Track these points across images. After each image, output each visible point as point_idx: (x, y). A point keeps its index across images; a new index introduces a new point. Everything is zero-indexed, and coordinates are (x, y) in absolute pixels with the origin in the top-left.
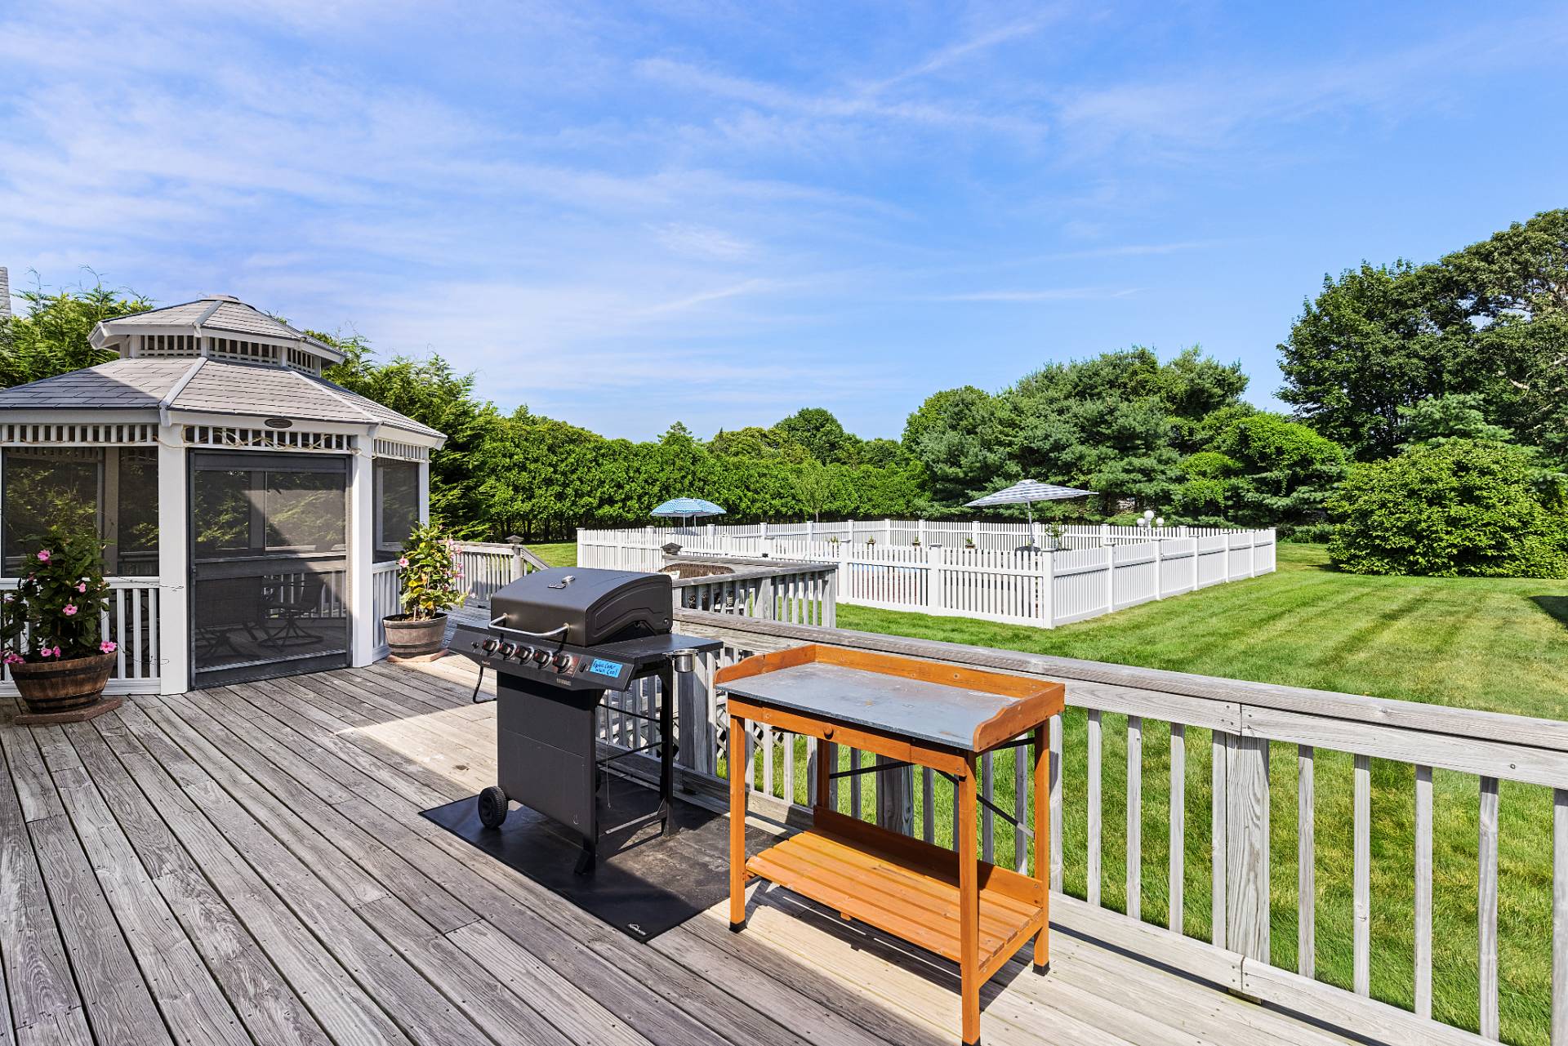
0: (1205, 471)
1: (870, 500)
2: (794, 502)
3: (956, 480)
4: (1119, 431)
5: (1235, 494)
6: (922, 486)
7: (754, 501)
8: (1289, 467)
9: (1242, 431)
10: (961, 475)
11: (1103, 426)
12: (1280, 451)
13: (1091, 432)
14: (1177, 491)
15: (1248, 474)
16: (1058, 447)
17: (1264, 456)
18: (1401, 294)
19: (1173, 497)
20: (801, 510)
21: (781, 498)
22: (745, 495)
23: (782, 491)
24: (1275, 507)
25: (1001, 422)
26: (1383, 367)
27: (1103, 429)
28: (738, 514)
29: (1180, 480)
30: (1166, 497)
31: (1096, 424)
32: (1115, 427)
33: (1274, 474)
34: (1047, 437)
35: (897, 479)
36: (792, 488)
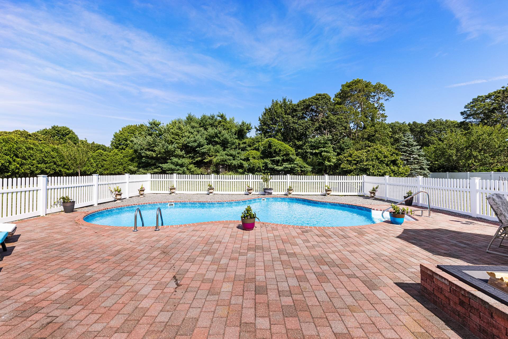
0: (255, 157)
1: (102, 166)
2: (55, 166)
3: (152, 158)
4: (223, 140)
5: (266, 165)
6: (132, 160)
7: (22, 165)
8: (283, 156)
9: (270, 143)
10: (154, 156)
11: (216, 138)
12: (280, 150)
13: (211, 140)
14: (246, 164)
15: (270, 158)
16: (200, 145)
17: (275, 152)
18: (296, 108)
19: (244, 166)
20: (60, 171)
21: (46, 164)
22: (14, 161)
23: (46, 159)
24: (278, 169)
25: (173, 133)
26: (293, 127)
27: (217, 139)
28: (8, 172)
29: (247, 159)
30: (241, 166)
31: (213, 137)
32: (222, 138)
33: (277, 158)
34: (195, 141)
35: (118, 157)
36: (53, 158)
